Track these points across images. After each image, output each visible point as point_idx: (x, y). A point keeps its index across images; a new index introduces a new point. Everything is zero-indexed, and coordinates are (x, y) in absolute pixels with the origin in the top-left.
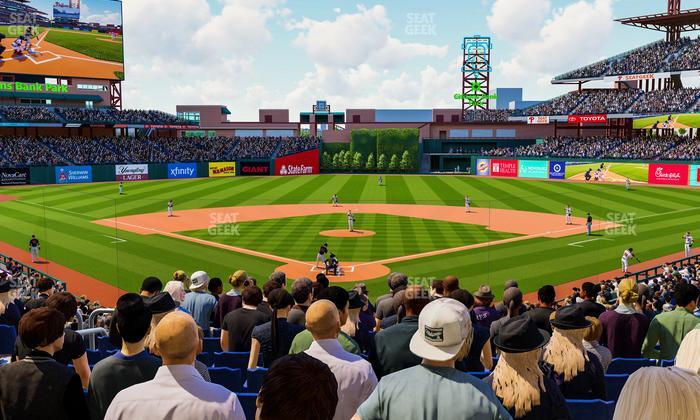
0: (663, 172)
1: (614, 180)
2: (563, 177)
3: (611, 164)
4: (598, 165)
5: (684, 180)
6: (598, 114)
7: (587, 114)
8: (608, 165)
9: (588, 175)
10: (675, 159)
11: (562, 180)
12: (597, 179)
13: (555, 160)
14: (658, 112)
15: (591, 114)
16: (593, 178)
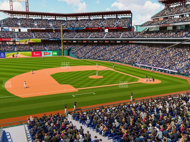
0: (35, 53)
1: (22, 57)
2: (5, 57)
3: (20, 52)
4: (17, 53)
5: (41, 55)
6: (8, 38)
7: (3, 38)
8: (20, 53)
9: (13, 56)
10: (38, 50)
11: (5, 58)
12: (16, 57)
13: (1, 52)
14: (26, 38)
15: (5, 38)
16: (15, 56)
